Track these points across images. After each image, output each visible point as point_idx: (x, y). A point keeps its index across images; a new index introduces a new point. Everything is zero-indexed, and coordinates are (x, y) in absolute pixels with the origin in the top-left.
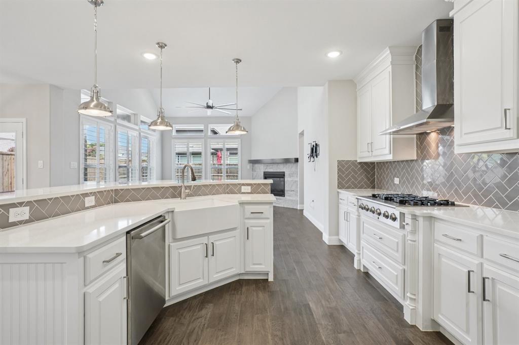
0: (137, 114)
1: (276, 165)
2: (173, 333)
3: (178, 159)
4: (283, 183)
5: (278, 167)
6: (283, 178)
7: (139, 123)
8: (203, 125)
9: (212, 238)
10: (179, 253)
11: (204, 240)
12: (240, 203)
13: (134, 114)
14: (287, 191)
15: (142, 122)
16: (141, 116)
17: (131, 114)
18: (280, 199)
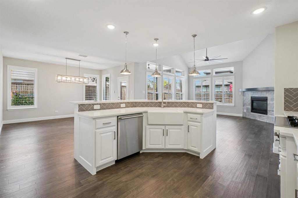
0: (174, 68)
1: (260, 92)
2: (138, 161)
3: (207, 89)
4: (266, 105)
5: (262, 93)
6: (266, 101)
7: (175, 72)
8: (210, 70)
9: (167, 127)
10: (150, 131)
11: (163, 127)
12: (184, 112)
13: (173, 69)
14: (269, 111)
15: (176, 71)
16: (176, 69)
17: (171, 69)
18: (263, 116)
